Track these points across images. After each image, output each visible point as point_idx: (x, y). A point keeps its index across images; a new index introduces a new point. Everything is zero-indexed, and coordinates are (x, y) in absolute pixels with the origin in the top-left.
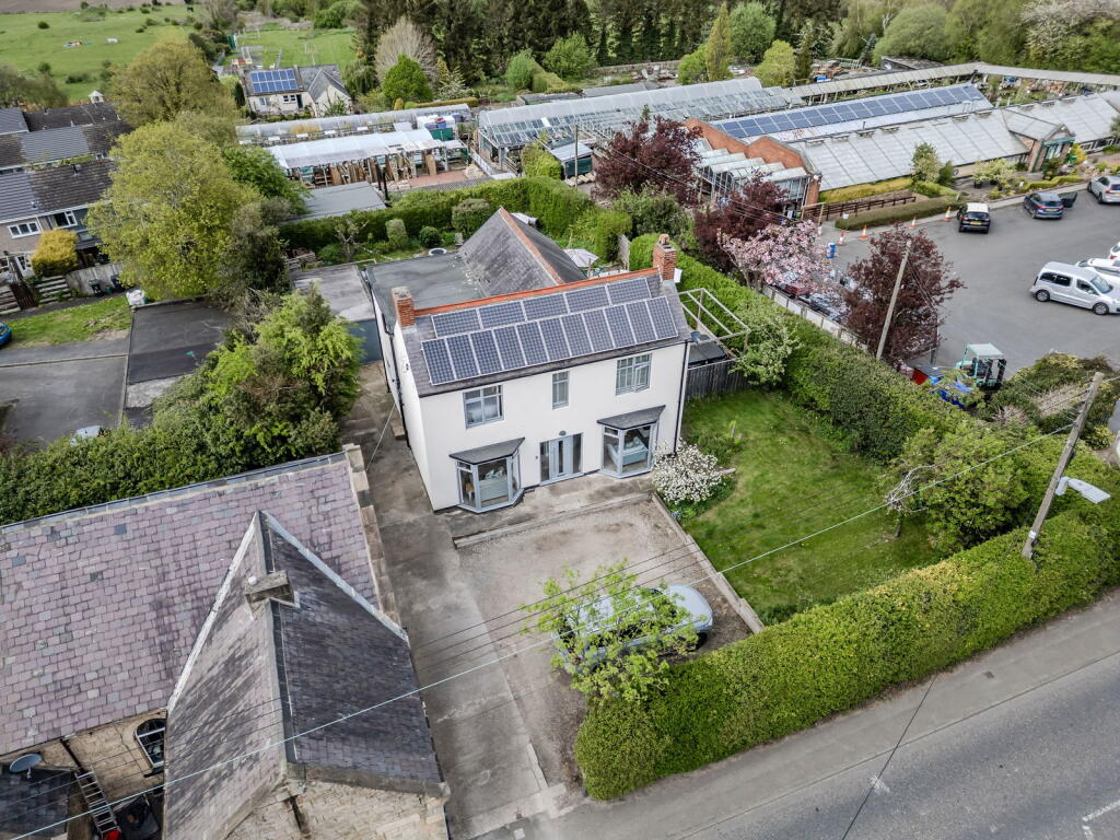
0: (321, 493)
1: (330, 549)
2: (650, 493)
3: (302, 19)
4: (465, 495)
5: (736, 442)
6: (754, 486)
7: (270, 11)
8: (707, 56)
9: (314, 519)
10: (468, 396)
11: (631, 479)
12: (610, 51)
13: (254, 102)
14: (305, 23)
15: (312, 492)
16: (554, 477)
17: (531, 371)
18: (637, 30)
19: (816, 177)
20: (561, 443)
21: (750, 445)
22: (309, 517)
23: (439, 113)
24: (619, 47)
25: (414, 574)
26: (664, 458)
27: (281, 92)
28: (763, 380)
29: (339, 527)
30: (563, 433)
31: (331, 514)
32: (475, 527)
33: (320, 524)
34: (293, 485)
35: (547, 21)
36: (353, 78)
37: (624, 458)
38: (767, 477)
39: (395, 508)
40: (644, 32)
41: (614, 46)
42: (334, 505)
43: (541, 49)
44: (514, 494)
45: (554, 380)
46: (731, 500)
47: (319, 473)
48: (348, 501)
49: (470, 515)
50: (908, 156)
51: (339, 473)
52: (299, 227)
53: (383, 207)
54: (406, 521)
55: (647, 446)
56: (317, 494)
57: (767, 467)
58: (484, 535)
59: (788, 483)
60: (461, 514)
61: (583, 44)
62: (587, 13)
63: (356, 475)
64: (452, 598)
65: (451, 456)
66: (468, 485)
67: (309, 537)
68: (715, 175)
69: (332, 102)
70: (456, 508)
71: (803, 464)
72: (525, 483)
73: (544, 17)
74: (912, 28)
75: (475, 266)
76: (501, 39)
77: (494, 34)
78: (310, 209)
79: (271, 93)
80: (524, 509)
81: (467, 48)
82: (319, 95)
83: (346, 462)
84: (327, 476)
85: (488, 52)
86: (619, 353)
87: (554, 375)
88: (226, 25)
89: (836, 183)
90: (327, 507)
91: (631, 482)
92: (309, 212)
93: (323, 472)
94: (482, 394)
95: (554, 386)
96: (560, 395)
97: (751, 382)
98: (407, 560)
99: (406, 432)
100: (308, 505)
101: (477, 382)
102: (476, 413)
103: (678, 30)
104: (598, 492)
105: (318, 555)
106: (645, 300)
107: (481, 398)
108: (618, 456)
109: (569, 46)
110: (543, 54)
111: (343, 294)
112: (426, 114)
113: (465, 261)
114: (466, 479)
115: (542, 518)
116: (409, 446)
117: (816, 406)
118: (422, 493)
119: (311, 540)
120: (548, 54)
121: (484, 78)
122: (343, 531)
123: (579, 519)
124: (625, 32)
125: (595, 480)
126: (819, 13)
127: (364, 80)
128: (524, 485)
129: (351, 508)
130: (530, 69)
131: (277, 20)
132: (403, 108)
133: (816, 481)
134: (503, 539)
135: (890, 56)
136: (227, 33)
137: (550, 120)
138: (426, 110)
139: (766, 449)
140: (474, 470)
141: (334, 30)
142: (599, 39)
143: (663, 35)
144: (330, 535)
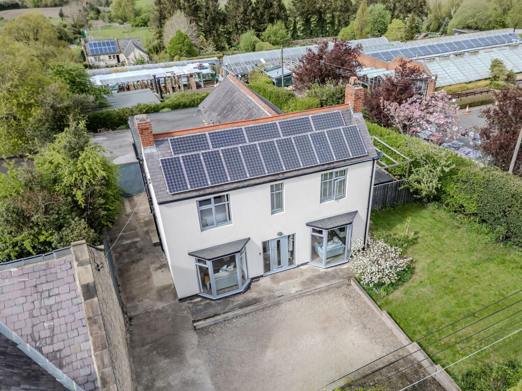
0: (45, 287)
1: (52, 343)
2: (349, 278)
3: (125, 23)
4: (204, 285)
5: (410, 238)
6: (429, 270)
7: (107, 19)
8: (355, 28)
9: (36, 313)
10: (201, 203)
11: (333, 268)
12: (299, 32)
13: (91, 59)
14: (127, 25)
15: (36, 286)
16: (275, 269)
17: (252, 182)
18: (314, 19)
19: (433, 78)
20: (278, 242)
21: (419, 240)
22: (31, 312)
23: (200, 62)
24: (304, 30)
25: (158, 353)
26: (359, 251)
27: (107, 54)
28: (424, 193)
29: (62, 321)
30: (280, 234)
31: (54, 308)
32: (211, 311)
33: (42, 318)
34: (16, 280)
35: (262, 15)
36: (151, 46)
37: (328, 252)
38: (437, 263)
39: (148, 298)
40: (318, 21)
41: (301, 29)
42: (58, 299)
43: (259, 30)
44: (243, 284)
45: (272, 191)
46: (413, 282)
47: (43, 268)
48: (73, 294)
49: (208, 301)
50: (486, 68)
51: (64, 268)
52: (102, 114)
53: (159, 102)
54: (155, 308)
55: (344, 243)
56: (40, 289)
57: (436, 255)
58: (218, 318)
59: (454, 267)
60: (201, 301)
61: (284, 27)
62: (285, 11)
63: (81, 268)
64: (189, 374)
65: (189, 254)
66: (206, 278)
67: (29, 332)
68: (369, 80)
69: (137, 58)
70: (197, 296)
71: (462, 252)
72: (252, 274)
73: (261, 13)
74: (469, 13)
75: (210, 115)
76: (236, 25)
77: (233, 22)
78: (110, 104)
79: (101, 55)
80: (251, 295)
81: (217, 30)
82: (129, 55)
83: (71, 257)
84: (52, 271)
85: (230, 33)
86: (322, 168)
87: (272, 186)
88: (82, 26)
89: (444, 83)
90: (51, 301)
91: (333, 271)
92: (110, 106)
93: (48, 267)
94: (212, 201)
95: (272, 195)
96: (277, 204)
97: (415, 196)
98: (155, 341)
99: (160, 240)
100: (30, 299)
101: (208, 191)
102: (208, 219)
103: (337, 20)
104: (308, 279)
105: (40, 349)
106: (341, 127)
107: (212, 206)
108: (322, 251)
109: (276, 29)
110: (261, 33)
111: (120, 147)
112: (193, 63)
113: (203, 112)
114: (204, 273)
115: (266, 302)
116: (163, 250)
117: (464, 211)
118: (170, 285)
119: (32, 335)
120: (263, 33)
121: (227, 47)
122: (66, 324)
123: (295, 301)
124: (307, 22)
125: (306, 270)
126: (414, 9)
127: (157, 48)
128: (251, 277)
129: (75, 301)
130: (253, 40)
131: (111, 24)
132: (179, 60)
133: (475, 265)
134: (234, 320)
135: (458, 29)
136: (82, 30)
137: (265, 60)
138: (193, 61)
139: (432, 243)
140: (209, 265)
141: (143, 28)
142: (292, 25)
143: (328, 23)
144: (52, 329)
